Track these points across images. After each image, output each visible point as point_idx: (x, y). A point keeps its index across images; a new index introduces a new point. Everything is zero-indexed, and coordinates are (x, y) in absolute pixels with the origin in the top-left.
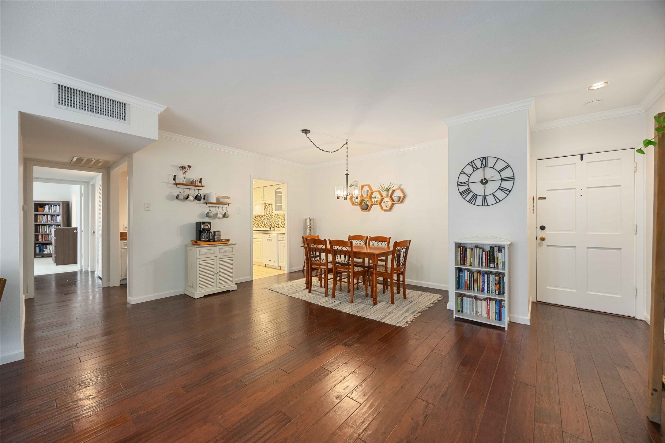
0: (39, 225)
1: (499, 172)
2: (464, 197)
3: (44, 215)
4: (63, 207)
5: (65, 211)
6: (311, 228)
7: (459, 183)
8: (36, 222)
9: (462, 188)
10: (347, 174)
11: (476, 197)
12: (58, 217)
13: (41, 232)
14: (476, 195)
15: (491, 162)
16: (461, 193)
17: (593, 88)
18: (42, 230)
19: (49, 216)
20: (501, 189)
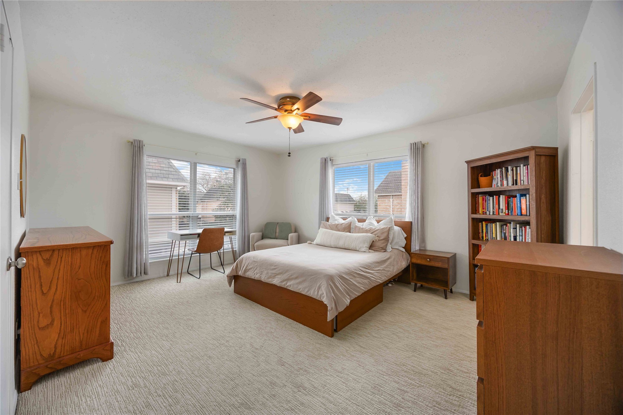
0: (481, 220)
3: (491, 194)
4: (538, 165)
5: (543, 181)
8: (476, 214)
12: (523, 200)
13: (484, 239)
18: (487, 232)
19: (502, 198)
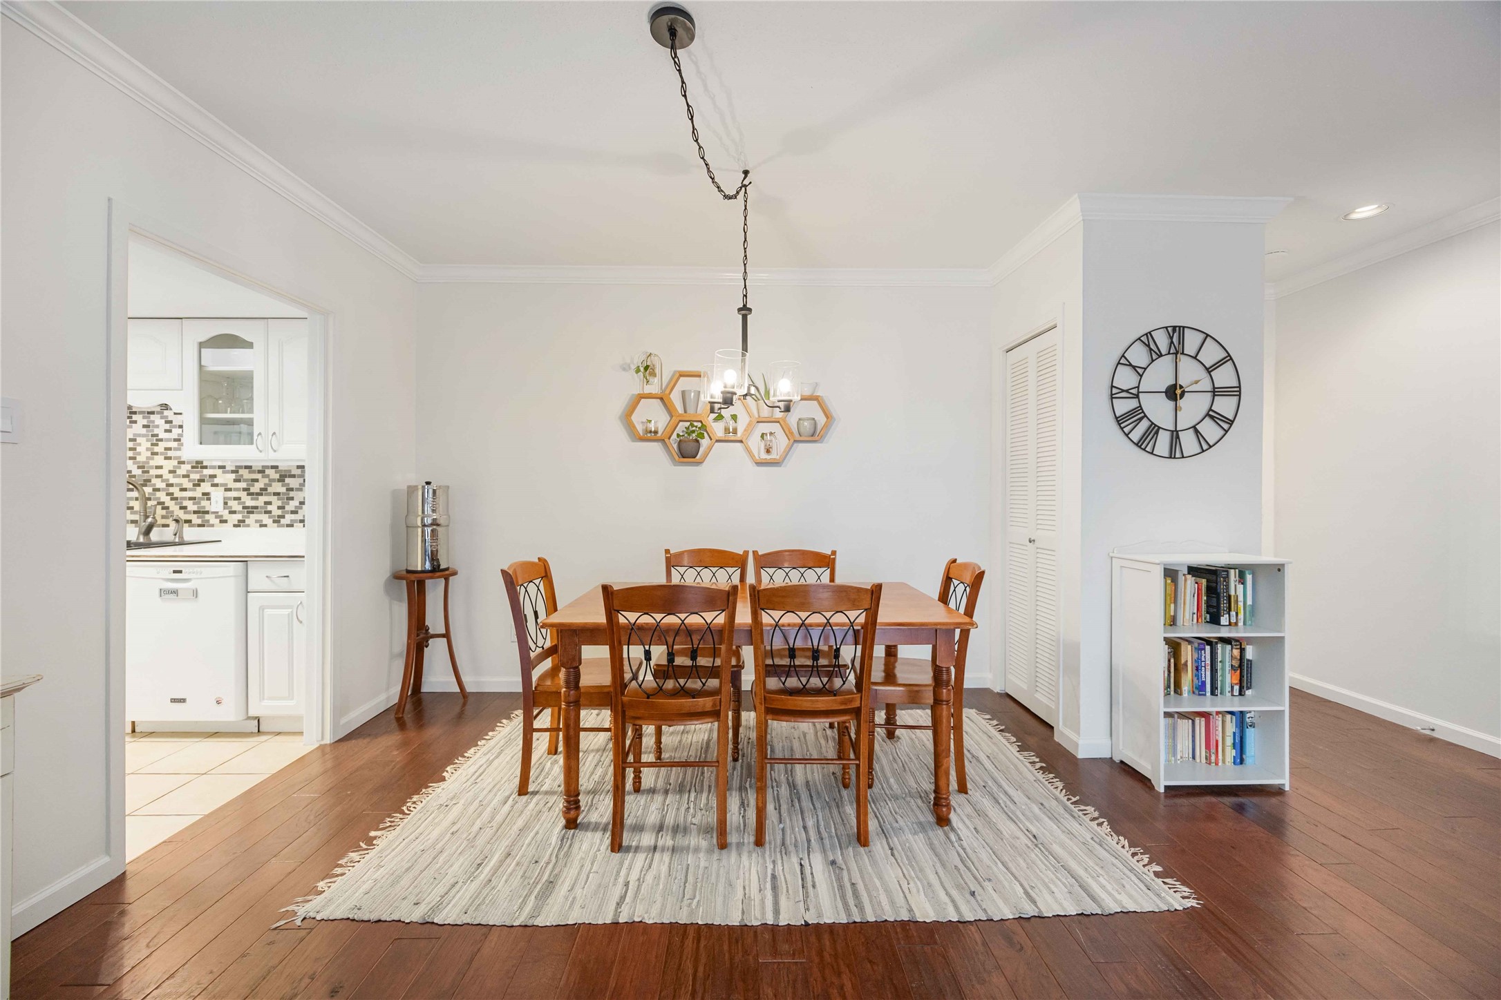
1: (1209, 370)
2: (1126, 430)
6: (438, 525)
7: (1115, 391)
9: (1123, 406)
10: (745, 310)
11: (1157, 433)
14: (1157, 428)
15: (1191, 342)
16: (1119, 420)
17: (1354, 216)
20: (1211, 415)
